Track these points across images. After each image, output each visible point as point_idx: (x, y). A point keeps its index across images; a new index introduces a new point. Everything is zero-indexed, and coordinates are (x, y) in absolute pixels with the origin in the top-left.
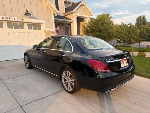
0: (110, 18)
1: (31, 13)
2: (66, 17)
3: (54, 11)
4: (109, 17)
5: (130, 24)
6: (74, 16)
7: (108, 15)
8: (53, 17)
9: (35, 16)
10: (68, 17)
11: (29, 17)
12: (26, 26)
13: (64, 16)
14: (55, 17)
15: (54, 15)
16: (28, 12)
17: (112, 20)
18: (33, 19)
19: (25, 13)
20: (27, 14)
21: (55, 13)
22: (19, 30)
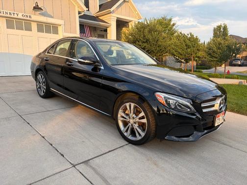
0: (174, 25)
1: (42, 8)
2: (101, 18)
3: (79, 7)
4: (172, 23)
5: (191, 34)
6: (112, 17)
7: (170, 20)
8: (77, 16)
9: (50, 12)
10: (104, 19)
11: (39, 14)
12: (34, 26)
13: (97, 17)
14: (80, 17)
15: (79, 14)
16: (38, 6)
17: (176, 29)
18: (46, 18)
19: (34, 7)
20: (37, 8)
21: (80, 11)
22: (24, 32)
